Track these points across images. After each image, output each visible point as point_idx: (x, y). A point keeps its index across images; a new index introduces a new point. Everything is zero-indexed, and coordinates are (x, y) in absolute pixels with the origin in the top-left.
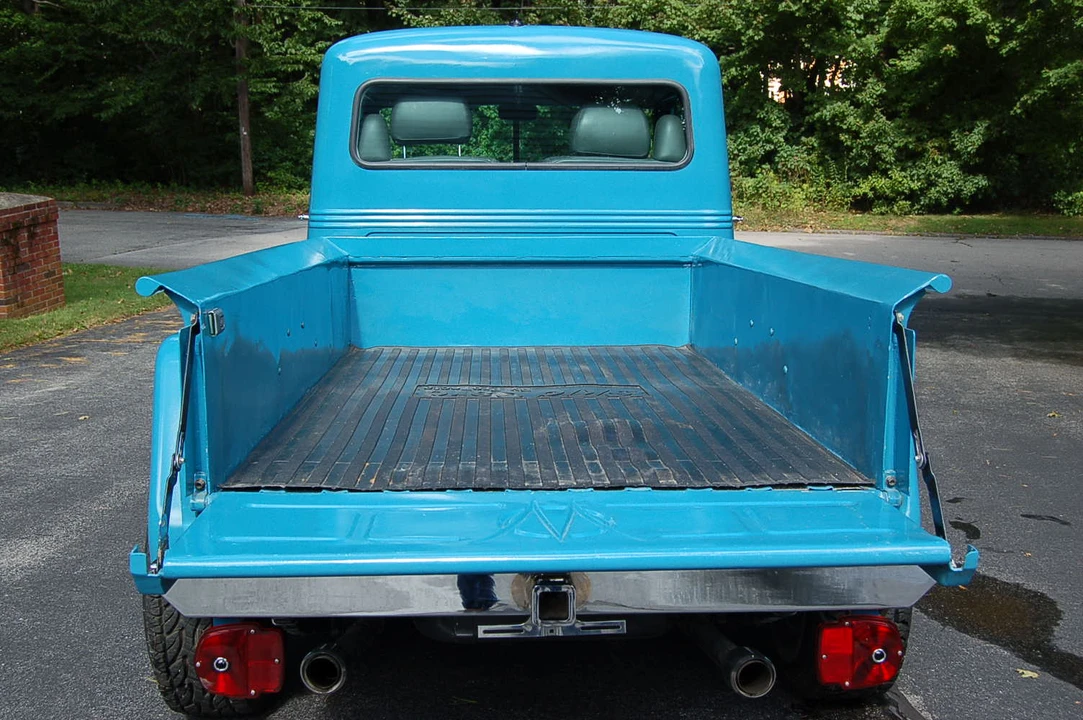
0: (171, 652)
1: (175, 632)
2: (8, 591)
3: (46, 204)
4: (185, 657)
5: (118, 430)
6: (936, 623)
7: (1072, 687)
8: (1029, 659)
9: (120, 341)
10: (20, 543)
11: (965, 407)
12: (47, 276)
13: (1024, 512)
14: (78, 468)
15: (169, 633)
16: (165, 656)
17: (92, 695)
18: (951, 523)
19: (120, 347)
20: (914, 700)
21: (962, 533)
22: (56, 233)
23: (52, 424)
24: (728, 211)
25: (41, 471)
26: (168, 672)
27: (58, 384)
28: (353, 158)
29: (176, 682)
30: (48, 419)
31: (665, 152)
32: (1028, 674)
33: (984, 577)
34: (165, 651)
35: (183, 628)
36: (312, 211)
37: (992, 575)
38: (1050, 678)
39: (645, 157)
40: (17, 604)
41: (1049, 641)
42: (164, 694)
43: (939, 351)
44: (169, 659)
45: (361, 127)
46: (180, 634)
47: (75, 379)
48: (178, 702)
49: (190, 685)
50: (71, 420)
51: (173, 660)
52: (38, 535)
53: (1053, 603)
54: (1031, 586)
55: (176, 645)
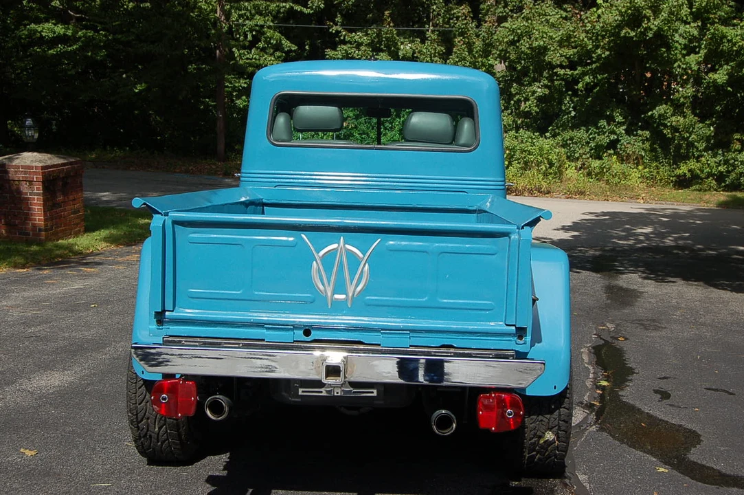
0: (140, 416)
1: (143, 403)
2: (45, 397)
3: (76, 163)
4: (148, 419)
5: (117, 313)
6: (617, 442)
7: (687, 478)
8: (667, 463)
9: (121, 259)
10: (52, 372)
11: (701, 324)
12: (74, 213)
13: (708, 386)
14: (90, 334)
15: (139, 404)
16: (137, 418)
17: (94, 449)
18: (654, 390)
19: (121, 263)
20: (582, 477)
21: (659, 396)
22: (81, 183)
23: (73, 308)
24: (502, 179)
25: (66, 335)
26: (138, 427)
27: (78, 285)
28: (268, 139)
29: (143, 434)
30: (71, 305)
31: (463, 140)
32: (662, 470)
33: (661, 420)
34: (137, 415)
35: (148, 402)
36: (243, 171)
37: (666, 419)
38: (675, 473)
39: (451, 144)
40: (51, 404)
41: (686, 455)
42: (135, 441)
43: (701, 288)
44: (139, 419)
45: (274, 121)
46: (146, 405)
47: (90, 282)
48: (143, 447)
49: (150, 436)
50: (86, 306)
51: (142, 420)
52: (64, 369)
53: (699, 436)
54: (689, 426)
55: (144, 411)
